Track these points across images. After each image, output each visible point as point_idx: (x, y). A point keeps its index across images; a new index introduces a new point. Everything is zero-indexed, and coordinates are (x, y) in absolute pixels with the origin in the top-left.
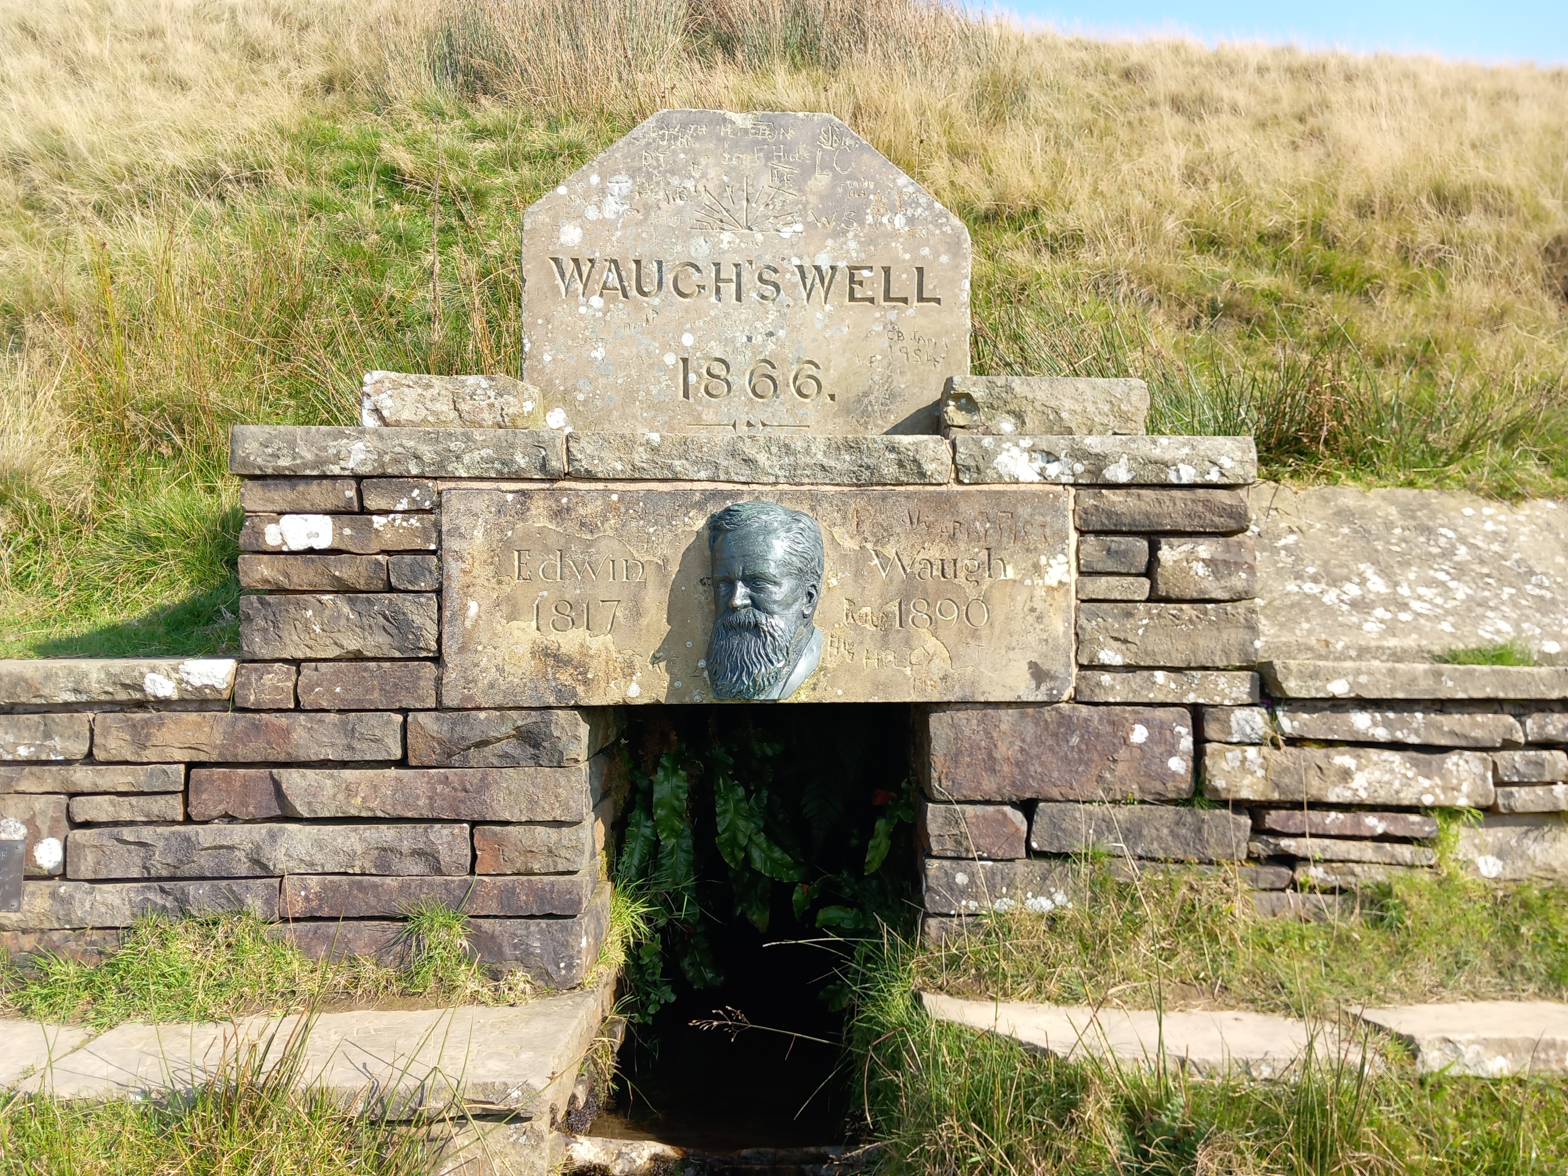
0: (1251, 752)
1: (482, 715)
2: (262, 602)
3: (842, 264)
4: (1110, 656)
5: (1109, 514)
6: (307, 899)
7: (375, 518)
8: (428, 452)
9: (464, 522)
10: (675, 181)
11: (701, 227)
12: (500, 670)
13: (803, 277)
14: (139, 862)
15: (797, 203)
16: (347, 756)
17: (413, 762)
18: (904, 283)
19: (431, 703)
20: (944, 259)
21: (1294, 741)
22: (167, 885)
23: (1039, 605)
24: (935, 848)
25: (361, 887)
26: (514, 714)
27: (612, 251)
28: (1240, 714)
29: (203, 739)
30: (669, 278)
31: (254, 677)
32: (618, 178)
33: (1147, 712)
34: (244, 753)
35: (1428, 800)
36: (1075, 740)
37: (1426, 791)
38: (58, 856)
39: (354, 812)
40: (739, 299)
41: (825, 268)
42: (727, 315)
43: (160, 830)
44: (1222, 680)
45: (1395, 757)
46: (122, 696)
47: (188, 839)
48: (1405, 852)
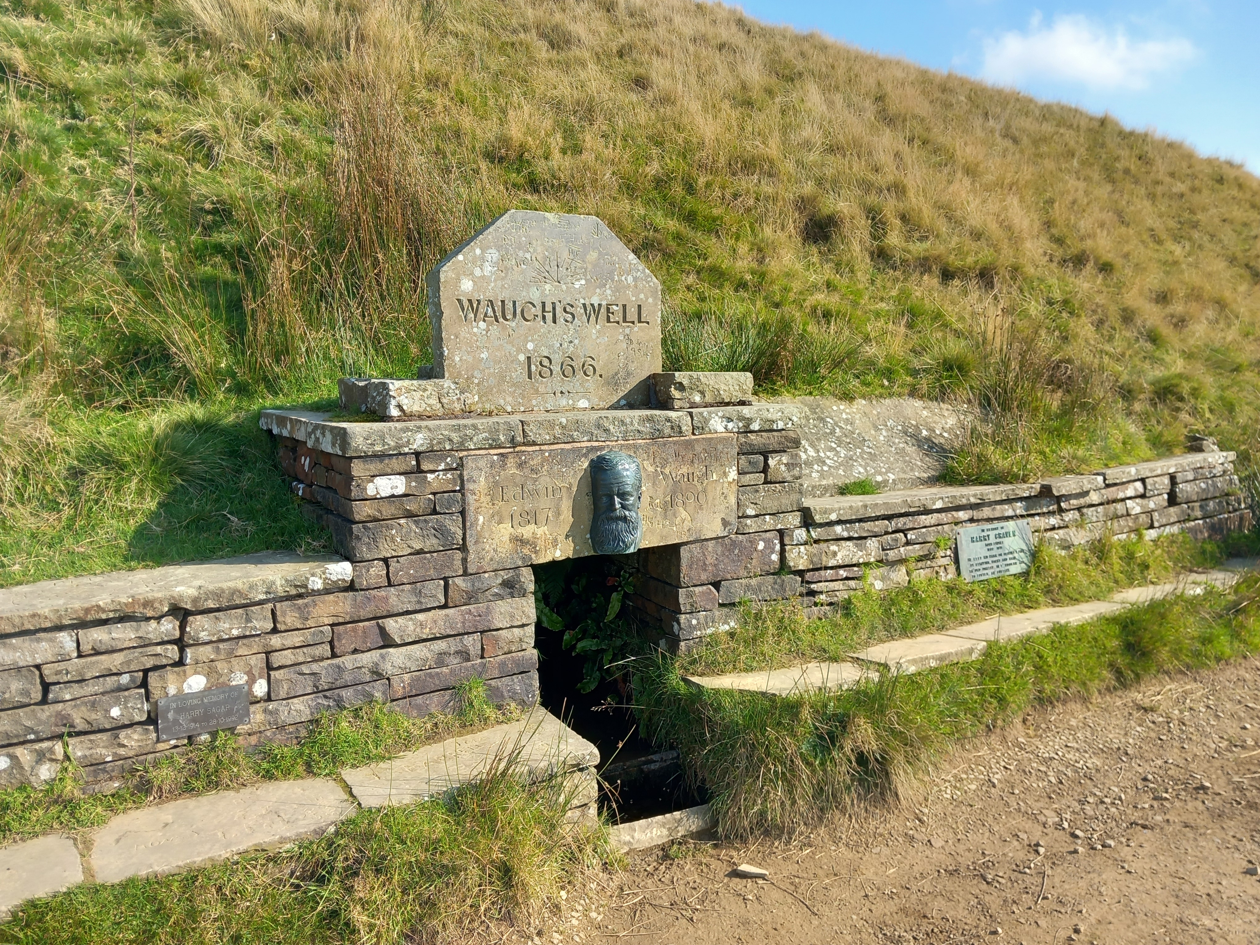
0: (802, 548)
1: (486, 575)
2: (364, 528)
3: (604, 303)
4: (750, 512)
5: (750, 445)
6: (404, 687)
7: (429, 475)
8: (455, 437)
9: (475, 474)
10: (521, 254)
11: (535, 281)
12: (495, 551)
13: (585, 310)
14: (311, 684)
15: (581, 268)
16: (418, 607)
17: (451, 604)
18: (632, 314)
19: (461, 572)
20: (650, 300)
21: (817, 542)
22: (328, 694)
23: (725, 491)
24: (683, 609)
25: (431, 676)
26: (502, 573)
27: (490, 295)
28: (797, 532)
29: (340, 610)
30: (518, 311)
31: (364, 571)
32: (490, 251)
33: (763, 534)
34: (363, 614)
35: (861, 561)
36: (736, 551)
37: (861, 557)
38: (265, 689)
39: (425, 637)
40: (554, 322)
41: (596, 305)
42: (549, 332)
43: (321, 664)
44: (790, 517)
45: (849, 544)
46: (294, 592)
47: (339, 667)
48: (852, 583)
